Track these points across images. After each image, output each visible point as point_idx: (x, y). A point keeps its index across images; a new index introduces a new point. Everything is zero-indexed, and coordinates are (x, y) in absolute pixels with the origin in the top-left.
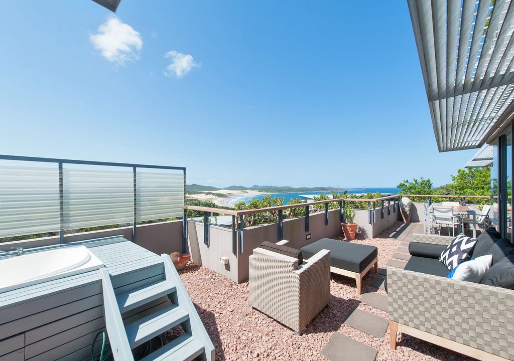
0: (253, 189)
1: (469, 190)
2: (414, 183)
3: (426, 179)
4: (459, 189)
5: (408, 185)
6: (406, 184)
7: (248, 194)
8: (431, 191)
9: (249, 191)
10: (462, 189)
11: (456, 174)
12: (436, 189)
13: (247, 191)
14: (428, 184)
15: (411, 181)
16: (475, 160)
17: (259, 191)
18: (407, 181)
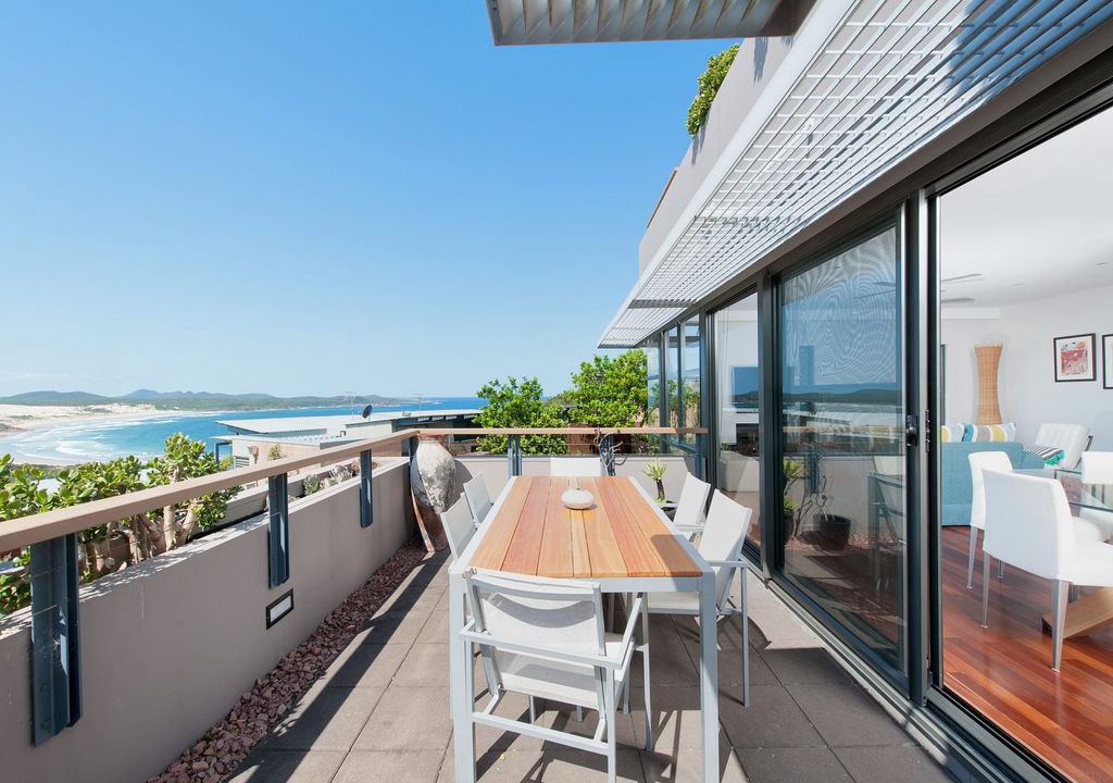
0: (132, 401)
1: (597, 401)
2: (511, 386)
3: (530, 379)
4: (583, 401)
5: (498, 390)
6: (495, 388)
7: (110, 416)
8: (539, 405)
9: (115, 407)
10: (587, 400)
11: (579, 372)
12: (551, 401)
13: (107, 407)
14: (533, 389)
15: (505, 382)
16: (601, 346)
17: (158, 408)
18: (497, 383)
